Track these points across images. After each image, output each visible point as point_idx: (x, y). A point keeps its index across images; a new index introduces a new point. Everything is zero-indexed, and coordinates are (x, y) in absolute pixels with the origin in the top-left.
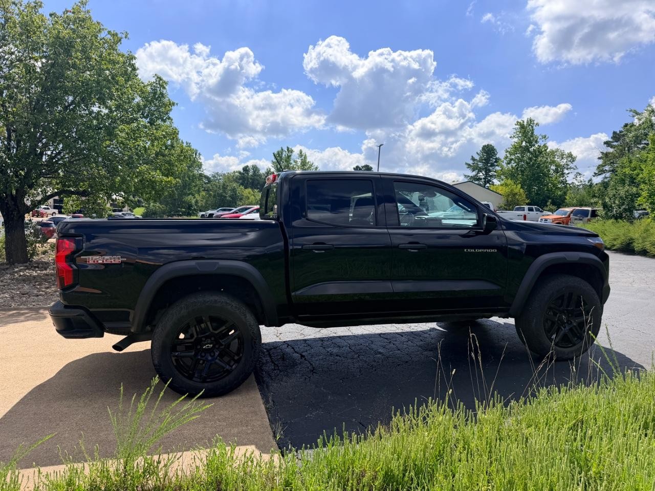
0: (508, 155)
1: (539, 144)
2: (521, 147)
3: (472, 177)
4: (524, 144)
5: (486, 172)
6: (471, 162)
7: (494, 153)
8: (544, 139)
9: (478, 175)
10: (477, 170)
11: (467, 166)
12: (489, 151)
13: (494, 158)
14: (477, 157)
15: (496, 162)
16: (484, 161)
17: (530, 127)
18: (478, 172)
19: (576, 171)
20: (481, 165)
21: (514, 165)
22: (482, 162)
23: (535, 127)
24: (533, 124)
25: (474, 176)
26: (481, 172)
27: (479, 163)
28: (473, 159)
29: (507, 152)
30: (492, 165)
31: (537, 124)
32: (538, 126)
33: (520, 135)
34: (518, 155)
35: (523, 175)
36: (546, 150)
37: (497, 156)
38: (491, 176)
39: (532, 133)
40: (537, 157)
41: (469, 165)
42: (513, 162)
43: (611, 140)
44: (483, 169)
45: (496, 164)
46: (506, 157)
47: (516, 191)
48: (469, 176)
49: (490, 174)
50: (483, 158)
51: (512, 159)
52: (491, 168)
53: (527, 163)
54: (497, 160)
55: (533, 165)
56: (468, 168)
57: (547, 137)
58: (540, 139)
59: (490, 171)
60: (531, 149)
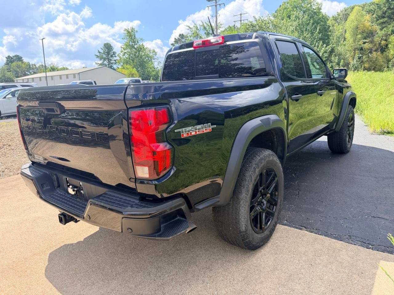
0: (123, 50)
1: (139, 43)
2: (129, 45)
3: (100, 64)
4: (131, 43)
5: (108, 61)
6: (98, 54)
7: (111, 48)
8: (141, 41)
9: (104, 63)
10: (103, 60)
11: (96, 57)
12: (108, 47)
13: (112, 52)
14: (102, 51)
15: (114, 54)
16: (106, 54)
17: (133, 32)
18: (104, 60)
19: (158, 61)
20: (104, 56)
21: (127, 56)
22: (105, 54)
23: (135, 33)
24: (135, 31)
25: (102, 64)
26: (105, 60)
27: (104, 55)
28: (100, 53)
29: (122, 48)
30: (112, 56)
31: (136, 31)
32: (137, 32)
33: (128, 38)
34: (128, 50)
35: (134, 63)
36: (144, 47)
37: (114, 50)
38: (112, 63)
39: (135, 36)
40: (139, 51)
41: (97, 56)
42: (126, 54)
43: (174, 43)
44: (106, 59)
45: (114, 56)
46: (122, 52)
47: (133, 72)
48: (98, 63)
49: (111, 62)
50: (106, 52)
51: (125, 53)
52: (111, 58)
53: (135, 55)
54: (114, 53)
55: (138, 56)
56: (97, 58)
57: (143, 39)
58: (140, 40)
59: (111, 60)
60: (136, 47)
